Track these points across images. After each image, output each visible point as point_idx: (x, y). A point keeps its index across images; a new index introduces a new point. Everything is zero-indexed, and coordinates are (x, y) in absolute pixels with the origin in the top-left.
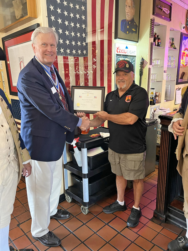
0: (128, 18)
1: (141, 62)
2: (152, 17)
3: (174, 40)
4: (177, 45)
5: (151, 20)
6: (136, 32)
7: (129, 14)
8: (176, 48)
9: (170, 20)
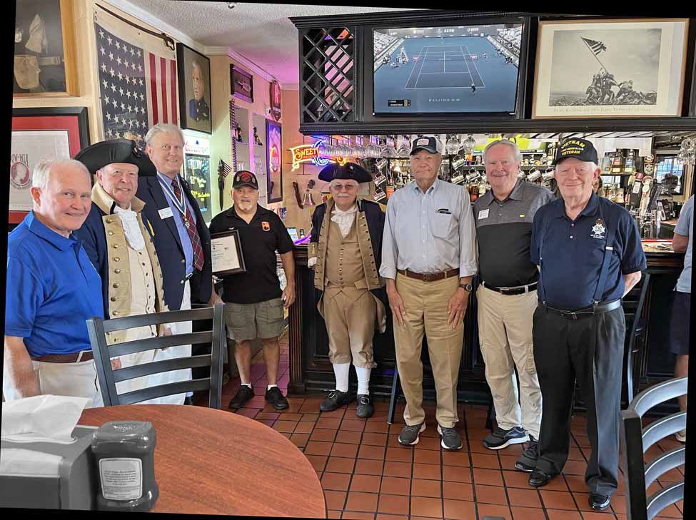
0: (197, 97)
1: (220, 167)
2: (231, 97)
3: (257, 130)
4: (262, 139)
5: (230, 102)
6: (207, 118)
7: (197, 90)
8: (261, 144)
9: (253, 101)
